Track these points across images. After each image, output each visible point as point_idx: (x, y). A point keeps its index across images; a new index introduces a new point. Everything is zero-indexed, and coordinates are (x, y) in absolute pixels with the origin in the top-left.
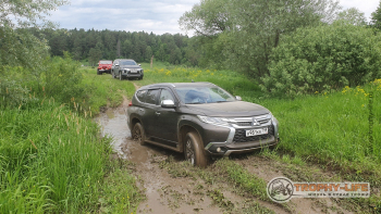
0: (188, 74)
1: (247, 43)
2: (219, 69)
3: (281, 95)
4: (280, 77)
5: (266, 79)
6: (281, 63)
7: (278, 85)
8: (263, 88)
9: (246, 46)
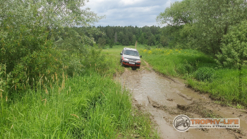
0: (163, 52)
1: (206, 32)
2: (184, 48)
3: (231, 66)
4: (229, 54)
5: (219, 56)
6: (229, 45)
7: (229, 59)
8: (217, 61)
9: (205, 34)
